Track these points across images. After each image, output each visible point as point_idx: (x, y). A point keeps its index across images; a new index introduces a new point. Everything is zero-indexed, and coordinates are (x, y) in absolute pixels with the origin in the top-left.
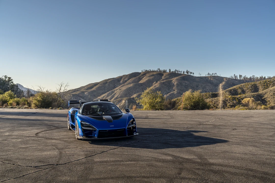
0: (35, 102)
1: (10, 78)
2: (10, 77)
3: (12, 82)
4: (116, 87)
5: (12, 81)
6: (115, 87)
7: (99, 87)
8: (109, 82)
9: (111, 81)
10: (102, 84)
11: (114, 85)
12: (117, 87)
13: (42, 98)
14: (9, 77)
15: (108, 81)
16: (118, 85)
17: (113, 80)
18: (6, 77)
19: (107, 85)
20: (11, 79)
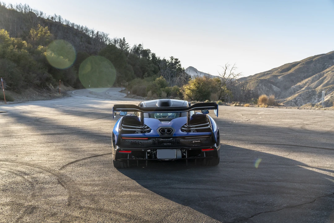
0: (188, 92)
1: (176, 60)
2: (177, 58)
3: (180, 65)
4: (326, 67)
5: (179, 63)
6: (324, 68)
7: (298, 69)
8: (316, 61)
9: (318, 59)
10: (303, 64)
11: (324, 64)
12: (328, 67)
13: (196, 87)
14: (175, 58)
15: (314, 59)
16: (330, 64)
17: (321, 57)
18: (172, 58)
19: (312, 65)
20: (178, 60)
